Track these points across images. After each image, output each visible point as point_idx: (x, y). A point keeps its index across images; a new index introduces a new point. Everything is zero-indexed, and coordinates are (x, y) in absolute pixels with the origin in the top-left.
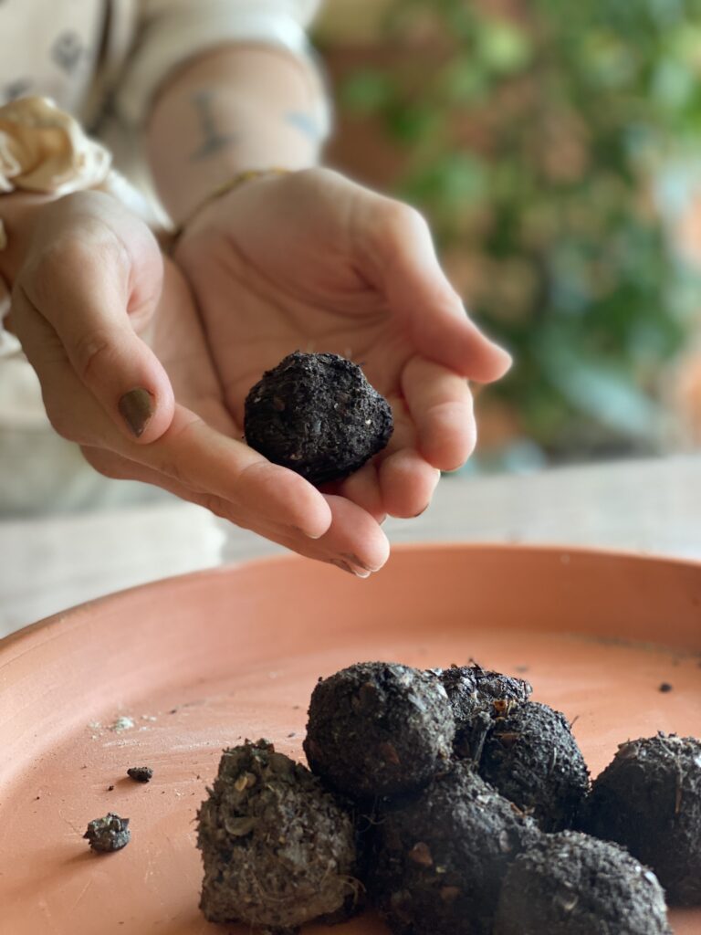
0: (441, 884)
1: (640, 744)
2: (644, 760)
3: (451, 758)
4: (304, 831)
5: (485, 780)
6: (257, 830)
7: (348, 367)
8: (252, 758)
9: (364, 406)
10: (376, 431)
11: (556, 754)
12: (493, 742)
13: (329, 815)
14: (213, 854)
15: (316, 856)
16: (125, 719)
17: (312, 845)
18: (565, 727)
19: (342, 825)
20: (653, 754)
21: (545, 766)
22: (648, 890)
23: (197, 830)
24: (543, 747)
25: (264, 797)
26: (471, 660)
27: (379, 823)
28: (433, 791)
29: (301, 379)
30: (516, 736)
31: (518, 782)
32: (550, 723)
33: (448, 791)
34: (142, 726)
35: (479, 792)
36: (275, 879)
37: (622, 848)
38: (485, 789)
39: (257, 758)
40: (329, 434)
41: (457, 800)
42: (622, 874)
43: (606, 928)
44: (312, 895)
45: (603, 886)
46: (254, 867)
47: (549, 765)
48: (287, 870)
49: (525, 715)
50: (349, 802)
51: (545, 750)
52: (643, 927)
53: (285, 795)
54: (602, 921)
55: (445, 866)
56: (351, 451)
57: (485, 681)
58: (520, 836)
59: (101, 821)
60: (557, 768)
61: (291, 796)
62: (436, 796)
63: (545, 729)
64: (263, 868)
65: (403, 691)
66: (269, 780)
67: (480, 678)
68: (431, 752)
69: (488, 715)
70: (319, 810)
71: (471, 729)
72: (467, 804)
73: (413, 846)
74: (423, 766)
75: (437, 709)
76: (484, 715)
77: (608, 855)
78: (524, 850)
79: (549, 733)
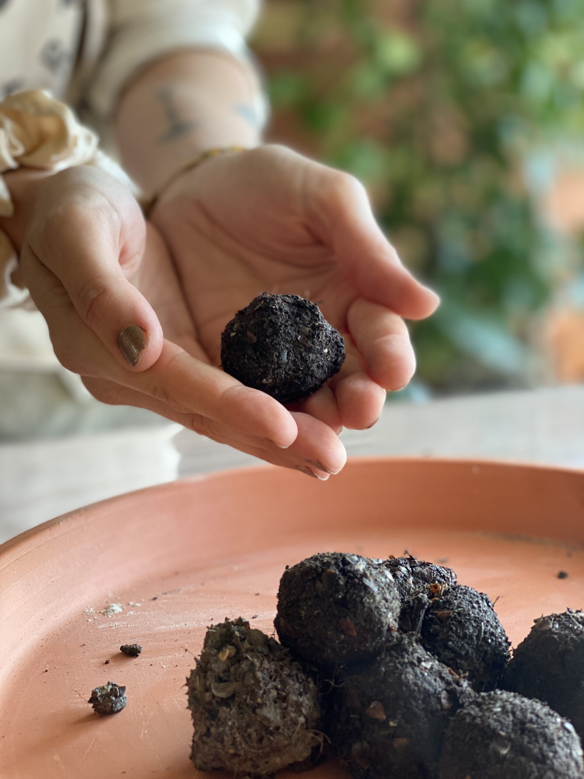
0: (393, 736)
1: (553, 619)
2: (557, 631)
3: (398, 631)
4: (278, 693)
5: (426, 650)
6: (239, 693)
7: (308, 306)
8: (233, 633)
9: (323, 338)
10: (332, 358)
11: (483, 628)
12: (432, 619)
13: (298, 679)
14: (202, 713)
15: (289, 714)
16: (114, 605)
17: (285, 705)
18: (489, 606)
19: (309, 688)
20: (564, 627)
21: (475, 638)
22: (568, 737)
23: (187, 694)
24: (473, 622)
25: (244, 666)
26: (406, 552)
27: (340, 686)
28: (384, 659)
29: (269, 315)
30: (450, 613)
31: (453, 650)
32: (477, 602)
33: (397, 658)
34: (130, 611)
35: (423, 659)
36: (254, 733)
37: (543, 703)
38: (427, 657)
39: (237, 633)
40: (294, 362)
41: (405, 666)
42: (545, 724)
43: (535, 769)
44: (285, 747)
45: (531, 734)
46: (236, 724)
47: (478, 637)
48: (264, 726)
49: (457, 596)
50: (314, 669)
51: (474, 624)
52: (565, 768)
53: (261, 664)
54: (532, 763)
55: (396, 721)
56: (312, 376)
57: (419, 569)
58: (458, 695)
59: (103, 688)
60: (485, 639)
61: (266, 665)
62: (388, 663)
63: (473, 607)
64: (244, 725)
65: (359, 576)
66: (247, 651)
67: (414, 567)
68: (382, 626)
69: (426, 596)
70: (289, 676)
71: (411, 608)
72: (413, 669)
73: (370, 705)
74: (376, 638)
75: (387, 591)
76: (422, 596)
77: (534, 709)
78: (462, 706)
79: (477, 610)
